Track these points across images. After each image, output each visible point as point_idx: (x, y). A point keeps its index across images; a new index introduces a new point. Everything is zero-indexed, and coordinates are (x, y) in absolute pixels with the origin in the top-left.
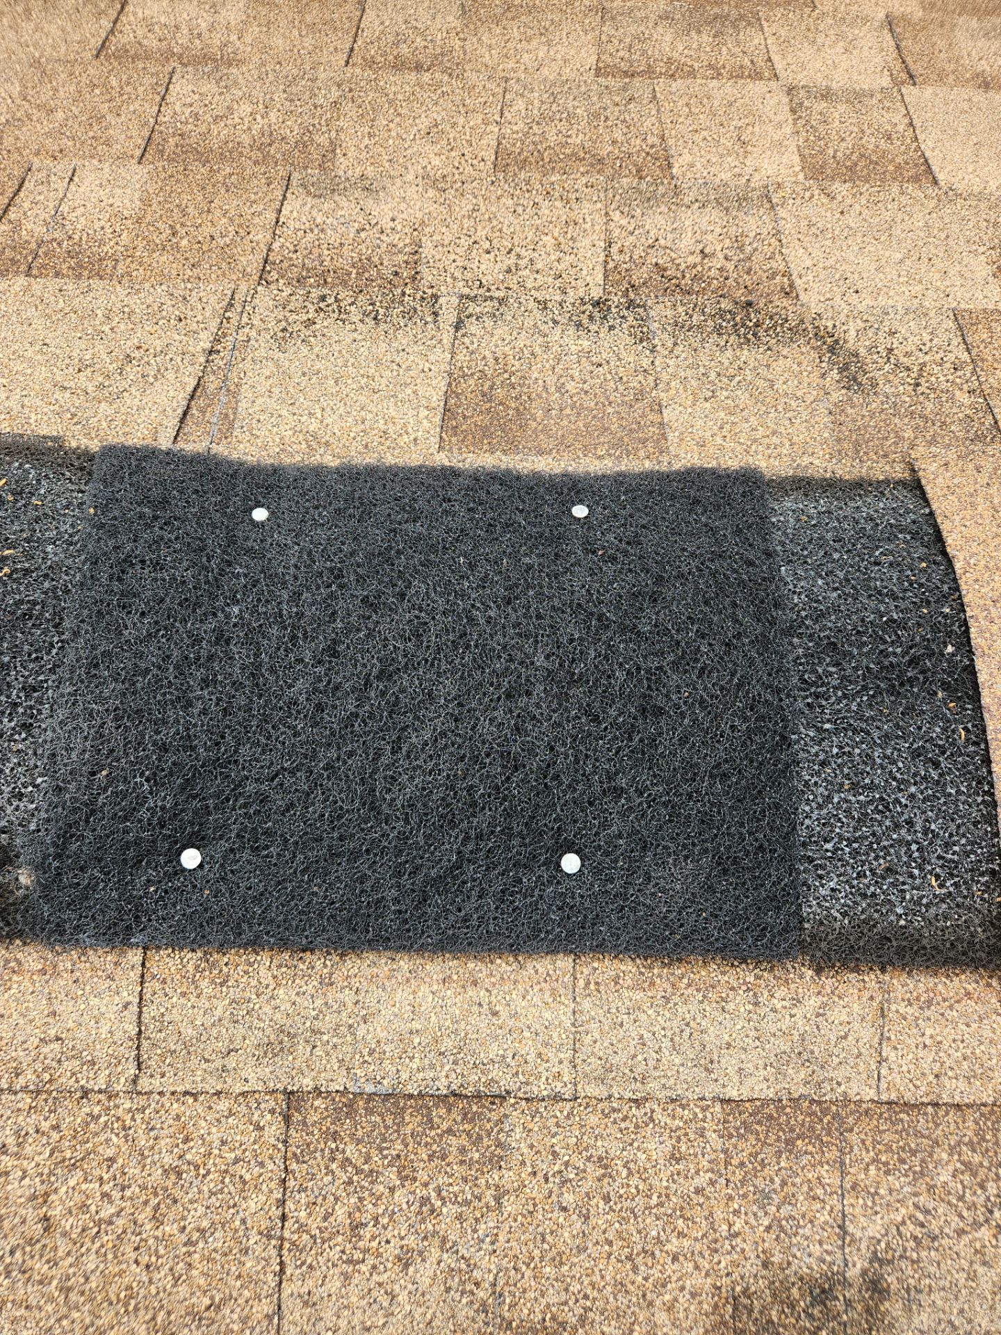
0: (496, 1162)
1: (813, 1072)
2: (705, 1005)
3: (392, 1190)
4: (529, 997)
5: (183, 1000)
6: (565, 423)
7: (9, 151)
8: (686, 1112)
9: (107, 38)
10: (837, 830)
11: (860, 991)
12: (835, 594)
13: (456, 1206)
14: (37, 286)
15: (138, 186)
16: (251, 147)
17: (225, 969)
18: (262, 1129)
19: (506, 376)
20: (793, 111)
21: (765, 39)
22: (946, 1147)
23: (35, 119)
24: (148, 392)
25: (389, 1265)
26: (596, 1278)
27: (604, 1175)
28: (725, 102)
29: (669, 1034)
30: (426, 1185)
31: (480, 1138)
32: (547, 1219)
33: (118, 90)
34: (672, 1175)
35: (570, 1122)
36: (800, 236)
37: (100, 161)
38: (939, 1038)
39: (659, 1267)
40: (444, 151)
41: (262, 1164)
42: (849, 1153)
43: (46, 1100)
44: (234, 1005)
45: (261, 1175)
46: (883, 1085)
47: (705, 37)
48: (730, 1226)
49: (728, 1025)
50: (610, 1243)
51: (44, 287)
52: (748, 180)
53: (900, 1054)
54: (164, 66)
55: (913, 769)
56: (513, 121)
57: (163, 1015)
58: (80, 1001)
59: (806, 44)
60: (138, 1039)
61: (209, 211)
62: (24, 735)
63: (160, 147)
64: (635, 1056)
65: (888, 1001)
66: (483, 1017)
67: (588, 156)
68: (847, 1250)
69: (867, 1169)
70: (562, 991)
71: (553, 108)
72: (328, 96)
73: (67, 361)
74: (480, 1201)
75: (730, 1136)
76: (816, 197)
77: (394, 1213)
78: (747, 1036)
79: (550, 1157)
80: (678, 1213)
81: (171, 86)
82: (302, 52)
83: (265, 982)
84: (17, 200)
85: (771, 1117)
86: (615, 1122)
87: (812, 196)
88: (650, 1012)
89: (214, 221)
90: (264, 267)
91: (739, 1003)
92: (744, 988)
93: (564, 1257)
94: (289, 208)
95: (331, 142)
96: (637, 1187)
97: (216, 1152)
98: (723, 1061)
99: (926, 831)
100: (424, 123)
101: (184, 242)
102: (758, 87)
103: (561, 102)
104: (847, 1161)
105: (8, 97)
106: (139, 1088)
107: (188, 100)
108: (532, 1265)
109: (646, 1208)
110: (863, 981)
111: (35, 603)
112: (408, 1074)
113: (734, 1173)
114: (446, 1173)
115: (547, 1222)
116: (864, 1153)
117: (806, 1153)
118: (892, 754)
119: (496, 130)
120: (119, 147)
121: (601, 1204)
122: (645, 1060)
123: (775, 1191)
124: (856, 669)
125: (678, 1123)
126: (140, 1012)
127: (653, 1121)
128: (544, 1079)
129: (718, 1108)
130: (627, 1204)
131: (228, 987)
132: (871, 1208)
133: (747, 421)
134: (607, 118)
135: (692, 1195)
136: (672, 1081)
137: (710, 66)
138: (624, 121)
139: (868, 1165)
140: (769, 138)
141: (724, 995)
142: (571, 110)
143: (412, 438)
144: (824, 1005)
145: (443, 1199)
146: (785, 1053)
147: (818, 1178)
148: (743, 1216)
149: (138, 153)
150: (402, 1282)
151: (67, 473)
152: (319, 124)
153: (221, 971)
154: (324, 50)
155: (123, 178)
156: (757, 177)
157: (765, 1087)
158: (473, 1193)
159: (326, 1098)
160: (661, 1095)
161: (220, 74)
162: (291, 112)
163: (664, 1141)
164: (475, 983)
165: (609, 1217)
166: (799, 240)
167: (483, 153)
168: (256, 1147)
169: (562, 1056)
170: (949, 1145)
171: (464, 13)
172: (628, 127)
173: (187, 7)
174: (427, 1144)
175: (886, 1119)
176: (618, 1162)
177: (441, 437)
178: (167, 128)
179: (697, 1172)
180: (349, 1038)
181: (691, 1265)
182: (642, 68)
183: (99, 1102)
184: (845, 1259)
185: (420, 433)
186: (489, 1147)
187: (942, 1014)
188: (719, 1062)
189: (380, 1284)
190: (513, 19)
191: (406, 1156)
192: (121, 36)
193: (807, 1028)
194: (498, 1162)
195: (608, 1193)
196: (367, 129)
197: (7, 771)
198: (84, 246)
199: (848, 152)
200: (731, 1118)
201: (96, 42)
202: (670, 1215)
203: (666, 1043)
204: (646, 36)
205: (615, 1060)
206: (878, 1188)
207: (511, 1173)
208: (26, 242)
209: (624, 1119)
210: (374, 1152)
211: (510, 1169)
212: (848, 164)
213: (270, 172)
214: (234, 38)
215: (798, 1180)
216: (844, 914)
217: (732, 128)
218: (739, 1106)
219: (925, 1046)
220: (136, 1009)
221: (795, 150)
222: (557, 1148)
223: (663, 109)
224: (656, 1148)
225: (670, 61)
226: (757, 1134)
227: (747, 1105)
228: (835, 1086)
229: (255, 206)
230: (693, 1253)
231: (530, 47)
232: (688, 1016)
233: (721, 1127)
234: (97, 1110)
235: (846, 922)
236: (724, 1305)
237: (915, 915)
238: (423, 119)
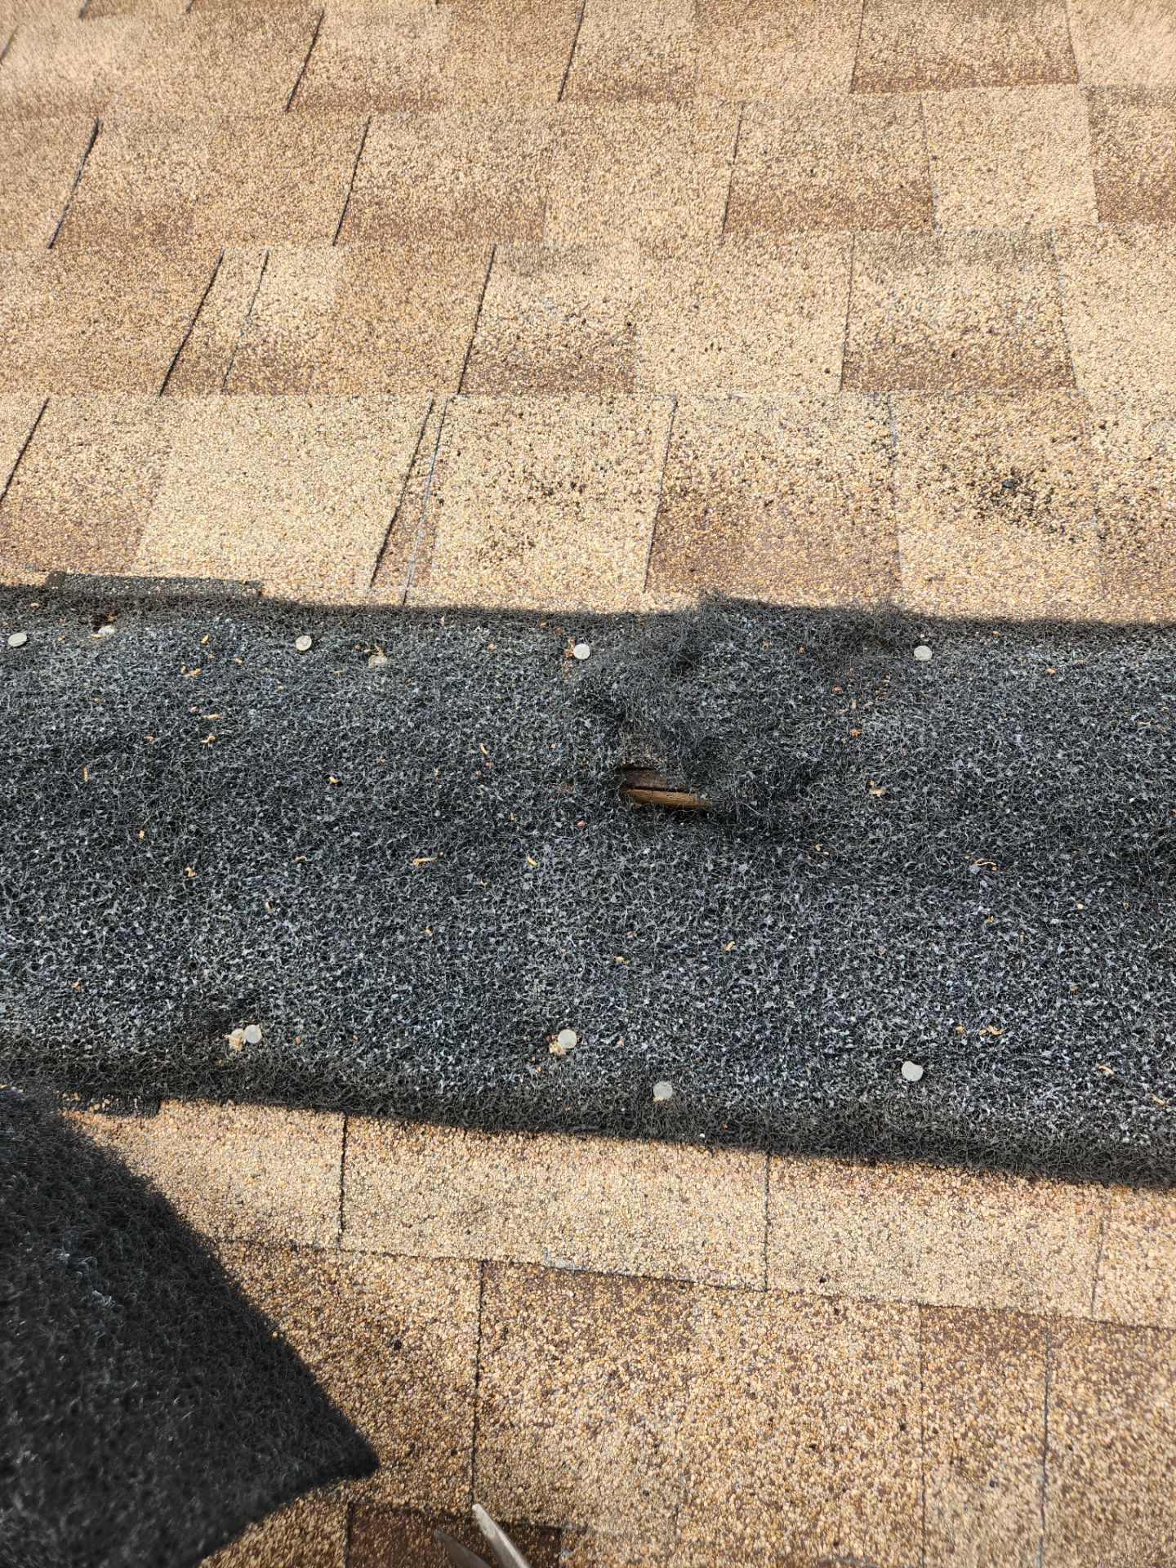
0: (684, 1344)
1: (1021, 1285)
2: (906, 1207)
3: (582, 1361)
4: (720, 1187)
5: (382, 1166)
6: (786, 553)
7: (200, 235)
8: (882, 1313)
9: (298, 82)
10: (1058, 1038)
11: (1078, 1204)
12: (1076, 770)
13: (644, 1383)
14: (233, 402)
15: (333, 274)
16: (453, 214)
17: (422, 1139)
18: (457, 1293)
19: (723, 495)
20: (1093, 123)
21: (1068, 20)
22: (1165, 1372)
23: (225, 193)
24: (345, 527)
25: (578, 1432)
26: (783, 1465)
27: (793, 1368)
28: (1008, 117)
29: (866, 1234)
30: (615, 1360)
31: (669, 1319)
32: (735, 1404)
33: (311, 150)
34: (864, 1374)
35: (760, 1313)
36: (1085, 299)
37: (293, 243)
38: (1164, 1261)
39: (848, 1462)
40: (666, 206)
41: (457, 1326)
42: (1056, 1369)
43: (259, 1250)
44: (430, 1174)
45: (456, 1336)
46: (1098, 1305)
47: (991, 22)
48: (923, 1430)
49: (930, 1230)
50: (798, 1434)
51: (241, 404)
52: (1029, 223)
53: (1118, 1274)
54: (359, 116)
55: (1149, 975)
56: (749, 159)
57: (363, 1178)
58: (287, 1161)
59: (1119, 23)
60: (341, 1200)
61: (407, 302)
62: (230, 907)
63: (357, 221)
64: (828, 1253)
65: (1109, 1218)
66: (673, 1203)
67: (835, 201)
68: (1048, 1466)
69: (1075, 1387)
70: (755, 1183)
71: (797, 139)
72: (539, 142)
73: (264, 493)
74: (668, 1379)
75: (928, 1341)
76: (1110, 245)
77: (583, 1383)
78: (950, 1242)
79: (739, 1345)
80: (869, 1412)
81: (367, 140)
82: (510, 83)
83: (459, 1153)
84: (210, 297)
85: (972, 1326)
86: (806, 1316)
87: (1106, 244)
88: (847, 1210)
89: (413, 312)
90: (465, 368)
91: (944, 1207)
92: (949, 1192)
93: (750, 1442)
94: (493, 292)
95: (541, 203)
96: (827, 1382)
97: (414, 1310)
98: (923, 1265)
99: (1159, 1043)
100: (645, 169)
101: (381, 342)
102: (1049, 94)
103: (806, 129)
104: (1054, 1377)
105: (196, 168)
106: (342, 1246)
107: (386, 158)
108: (718, 1447)
109: (836, 1404)
110: (1083, 1194)
111: (238, 770)
112: (598, 1253)
113: (930, 1377)
114: (634, 1350)
115: (734, 1407)
116: (1073, 1370)
117: (1009, 1364)
118: (1127, 955)
119: (728, 173)
120: (312, 223)
121: (790, 1395)
122: (840, 1258)
123: (973, 1399)
124: (1094, 856)
125: (872, 1323)
126: (343, 1175)
127: (846, 1318)
128: (733, 1269)
129: (915, 1311)
130: (816, 1397)
131: (424, 1156)
132: (1078, 1426)
133: (997, 547)
134: (861, 147)
135: (885, 1396)
136: (867, 1281)
137: (995, 65)
138: (882, 150)
139: (1076, 1382)
140: (1059, 164)
141: (927, 1198)
142: (818, 139)
143: (616, 576)
144: (1037, 1217)
145: (631, 1375)
146: (991, 1262)
147: (1021, 1391)
148: (938, 1421)
149: (333, 230)
150: (590, 1448)
151: (267, 627)
152: (528, 179)
153: (418, 1140)
154: (536, 77)
155: (318, 264)
156: (1039, 218)
157: (967, 1295)
158: (660, 1372)
159: (518, 1268)
160: (856, 1294)
161: (420, 120)
162: (497, 166)
163: (856, 1341)
164: (665, 1168)
165: (797, 1408)
166: (1084, 303)
167: (712, 206)
168: (452, 1309)
169: (753, 1247)
170: (1169, 1370)
171: (698, 14)
172: (885, 159)
173: (384, 33)
174: (616, 1321)
175: (1100, 1338)
176: (808, 1356)
177: (648, 574)
178: (363, 196)
179: (891, 1374)
180: (540, 1213)
181: (880, 1463)
182: (908, 74)
183: (307, 1255)
184: (1046, 1475)
185: (625, 570)
186: (677, 1329)
187: (1169, 1237)
188: (918, 1266)
189: (569, 1449)
190: (755, 17)
191: (596, 1330)
192: (312, 77)
193: (1016, 1239)
194: (686, 1344)
195: (798, 1385)
196: (581, 183)
197: (216, 942)
198: (279, 351)
199: (1159, 177)
200: (929, 1323)
201: (286, 89)
202: (861, 1413)
203: (863, 1242)
204: (917, 27)
205: (807, 1255)
206: (1086, 1406)
207: (699, 1357)
208: (220, 348)
209: (816, 1314)
210: (565, 1324)
211: (698, 1352)
212: (1157, 193)
213: (472, 248)
214: (435, 69)
215: (999, 1391)
216: (1060, 1127)
217: (1014, 152)
218: (938, 1311)
219: (1147, 1268)
220: (338, 1171)
221: (1091, 177)
222: (745, 1337)
223: (930, 132)
224: (849, 1346)
225: (944, 61)
226: (957, 1341)
227: (948, 1311)
228: (1044, 1300)
229: (456, 292)
230: (883, 1452)
231: (775, 55)
232: (887, 1217)
233: (918, 1331)
234: (305, 1262)
235: (1062, 1134)
236: (914, 1506)
237: (1142, 1132)
238: (645, 165)
